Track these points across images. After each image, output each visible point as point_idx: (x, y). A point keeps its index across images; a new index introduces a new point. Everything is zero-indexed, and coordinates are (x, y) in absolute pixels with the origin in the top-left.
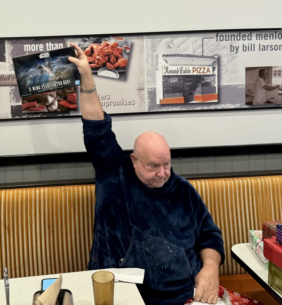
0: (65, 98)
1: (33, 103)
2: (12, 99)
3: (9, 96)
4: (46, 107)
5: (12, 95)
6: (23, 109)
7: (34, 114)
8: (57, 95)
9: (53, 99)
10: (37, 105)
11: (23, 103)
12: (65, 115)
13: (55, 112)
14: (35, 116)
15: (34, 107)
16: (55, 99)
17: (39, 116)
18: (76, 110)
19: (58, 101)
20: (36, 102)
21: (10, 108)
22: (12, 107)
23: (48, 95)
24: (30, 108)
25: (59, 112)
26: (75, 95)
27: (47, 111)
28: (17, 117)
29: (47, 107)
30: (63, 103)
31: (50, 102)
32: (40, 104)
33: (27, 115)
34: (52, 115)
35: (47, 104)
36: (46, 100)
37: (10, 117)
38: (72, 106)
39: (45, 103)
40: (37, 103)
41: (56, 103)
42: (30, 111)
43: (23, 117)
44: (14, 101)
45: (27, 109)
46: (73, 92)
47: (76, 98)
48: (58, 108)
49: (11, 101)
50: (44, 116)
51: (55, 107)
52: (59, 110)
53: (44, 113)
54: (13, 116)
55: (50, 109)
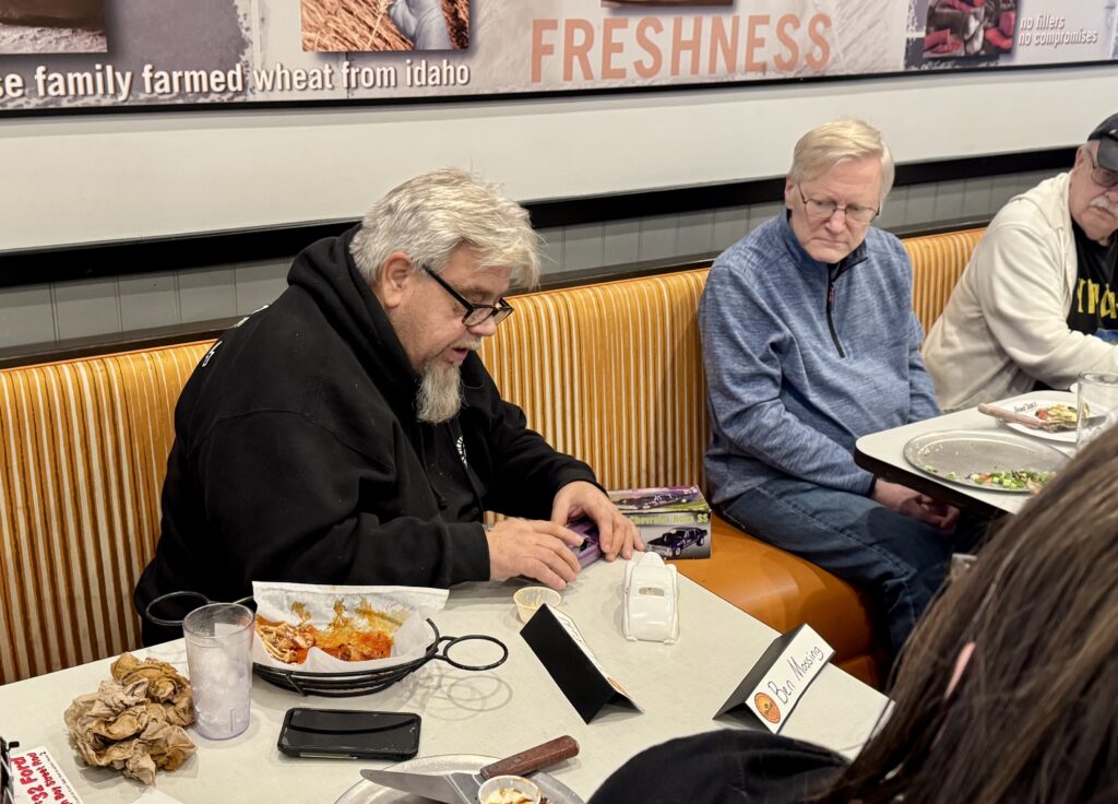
0: (997, 24)
1: (941, 34)
2: (910, 21)
3: (907, 14)
4: (963, 44)
5: (913, 10)
6: (926, 46)
7: (943, 60)
8: (986, 14)
9: (978, 23)
10: (950, 39)
11: (928, 33)
12: (992, 65)
13: (977, 57)
14: (942, 67)
15: (944, 43)
16: (981, 23)
17: (949, 66)
18: (1008, 52)
19: (985, 29)
20: (949, 31)
21: (904, 45)
22: (908, 41)
23: (970, 13)
24: (936, 45)
25: (983, 56)
26: (1013, 15)
27: (963, 54)
28: (914, 69)
29: (966, 43)
30: (992, 34)
31: (972, 31)
32: (955, 35)
33: (930, 63)
34: (970, 65)
35: (967, 37)
36: (966, 28)
37: (901, 68)
38: (1005, 44)
39: (963, 34)
40: (951, 33)
41: (981, 34)
42: (936, 52)
43: (922, 69)
44: (914, 28)
45: (932, 48)
46: (1010, 9)
47: (1013, 23)
48: (983, 47)
49: (908, 26)
50: (957, 67)
51: (977, 45)
52: (983, 53)
53: (958, 59)
54: (907, 66)
55: (969, 48)
